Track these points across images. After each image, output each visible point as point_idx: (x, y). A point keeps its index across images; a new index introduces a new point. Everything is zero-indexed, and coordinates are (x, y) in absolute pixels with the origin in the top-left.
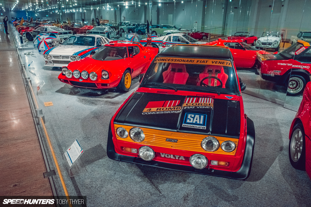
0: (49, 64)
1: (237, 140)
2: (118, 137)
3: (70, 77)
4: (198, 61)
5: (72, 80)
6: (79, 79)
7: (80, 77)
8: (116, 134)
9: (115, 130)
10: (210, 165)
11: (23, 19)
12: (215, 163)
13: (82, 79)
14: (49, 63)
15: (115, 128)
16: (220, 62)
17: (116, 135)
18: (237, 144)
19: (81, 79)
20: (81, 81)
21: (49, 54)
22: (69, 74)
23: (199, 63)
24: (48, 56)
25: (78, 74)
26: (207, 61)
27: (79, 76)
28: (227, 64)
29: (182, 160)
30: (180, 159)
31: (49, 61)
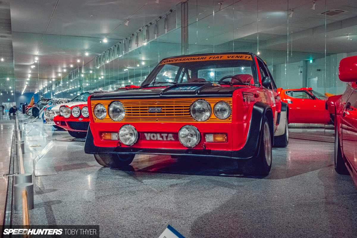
0: (50, 123)
1: (231, 99)
2: (94, 117)
3: (68, 116)
4: (210, 58)
5: (70, 120)
6: (78, 117)
7: (81, 116)
8: (93, 114)
9: (92, 109)
10: (205, 143)
11: (33, 98)
12: (210, 138)
13: (83, 117)
14: (50, 121)
15: (92, 106)
16: (237, 56)
17: (94, 116)
18: (232, 104)
19: (81, 118)
20: (80, 120)
21: (51, 109)
22: (67, 113)
23: (211, 59)
24: (50, 112)
25: (78, 112)
26: (221, 57)
27: (79, 114)
28: (246, 58)
29: (171, 140)
30: (169, 139)
31: (50, 119)
